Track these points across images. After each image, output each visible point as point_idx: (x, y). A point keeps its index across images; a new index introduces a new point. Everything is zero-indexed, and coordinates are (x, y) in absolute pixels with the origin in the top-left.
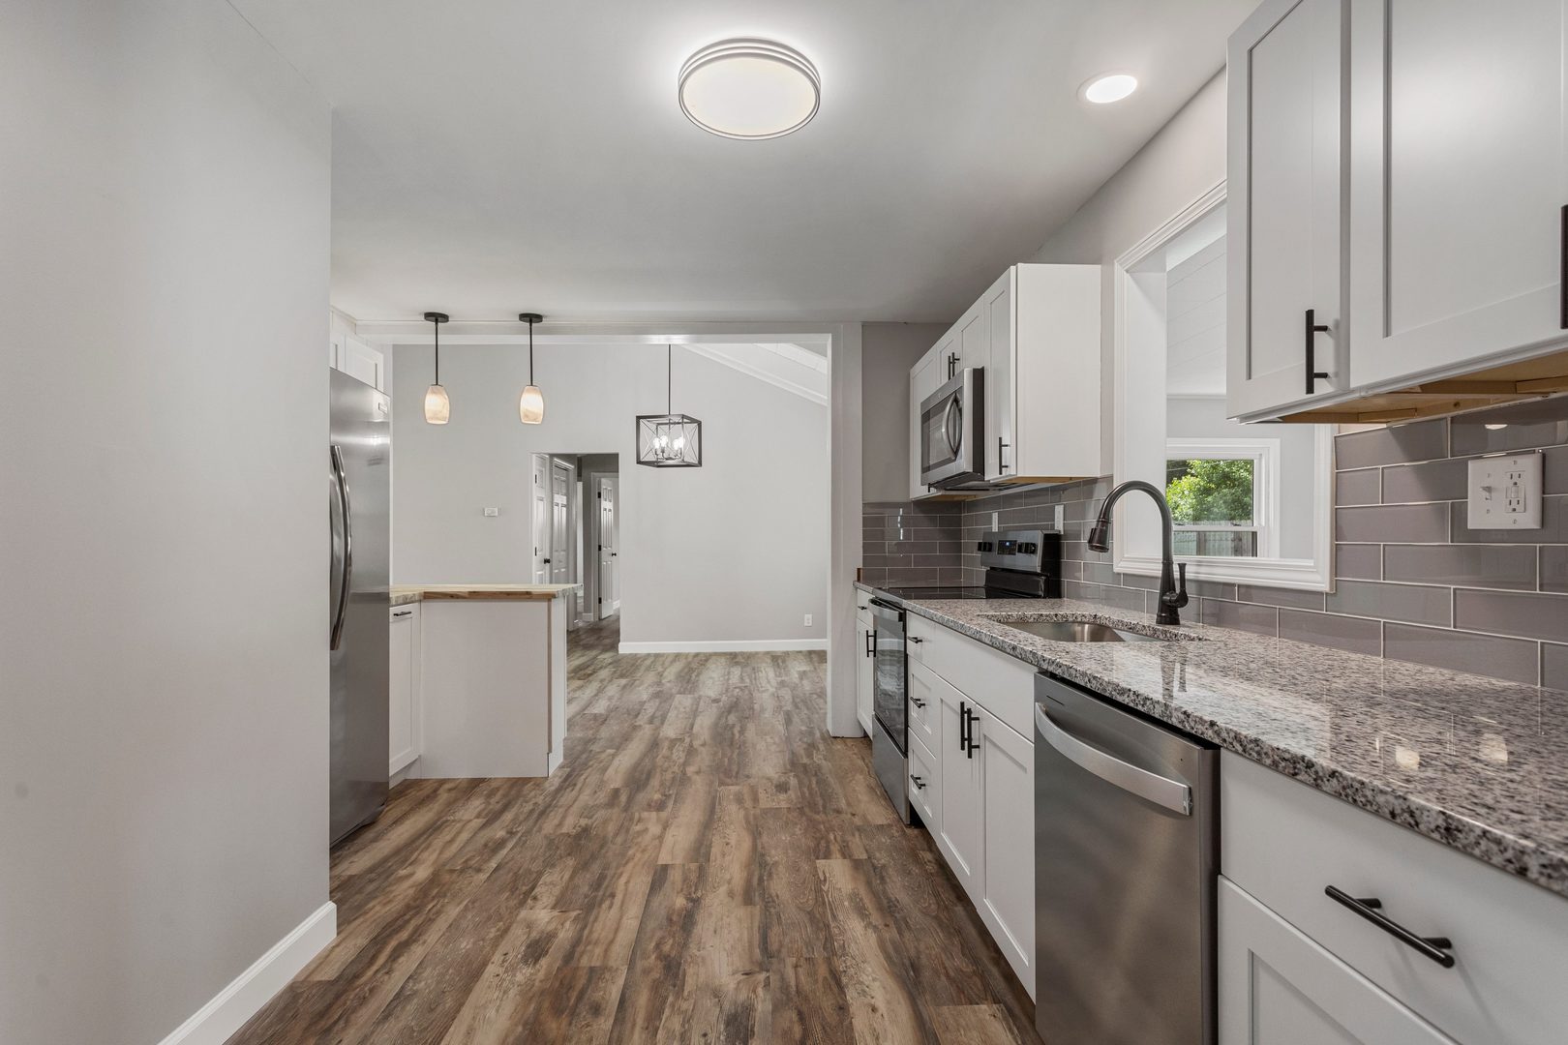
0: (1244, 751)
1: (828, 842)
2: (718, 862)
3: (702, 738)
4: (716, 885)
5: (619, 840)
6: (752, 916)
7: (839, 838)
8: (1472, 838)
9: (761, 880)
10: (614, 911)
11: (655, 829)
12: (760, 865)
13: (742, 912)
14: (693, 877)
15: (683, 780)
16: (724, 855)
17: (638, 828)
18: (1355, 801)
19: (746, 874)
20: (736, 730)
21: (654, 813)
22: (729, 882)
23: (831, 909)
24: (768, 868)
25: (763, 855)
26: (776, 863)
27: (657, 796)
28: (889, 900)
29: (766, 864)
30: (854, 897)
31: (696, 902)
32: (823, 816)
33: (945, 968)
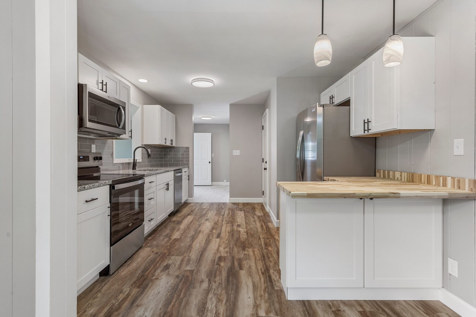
2: (204, 238)
6: (200, 229)
9: (195, 234)
10: (227, 230)
14: (211, 235)
16: (202, 240)
19: (198, 236)
22: (203, 234)
25: (192, 240)
28: (171, 231)
31: (211, 231)
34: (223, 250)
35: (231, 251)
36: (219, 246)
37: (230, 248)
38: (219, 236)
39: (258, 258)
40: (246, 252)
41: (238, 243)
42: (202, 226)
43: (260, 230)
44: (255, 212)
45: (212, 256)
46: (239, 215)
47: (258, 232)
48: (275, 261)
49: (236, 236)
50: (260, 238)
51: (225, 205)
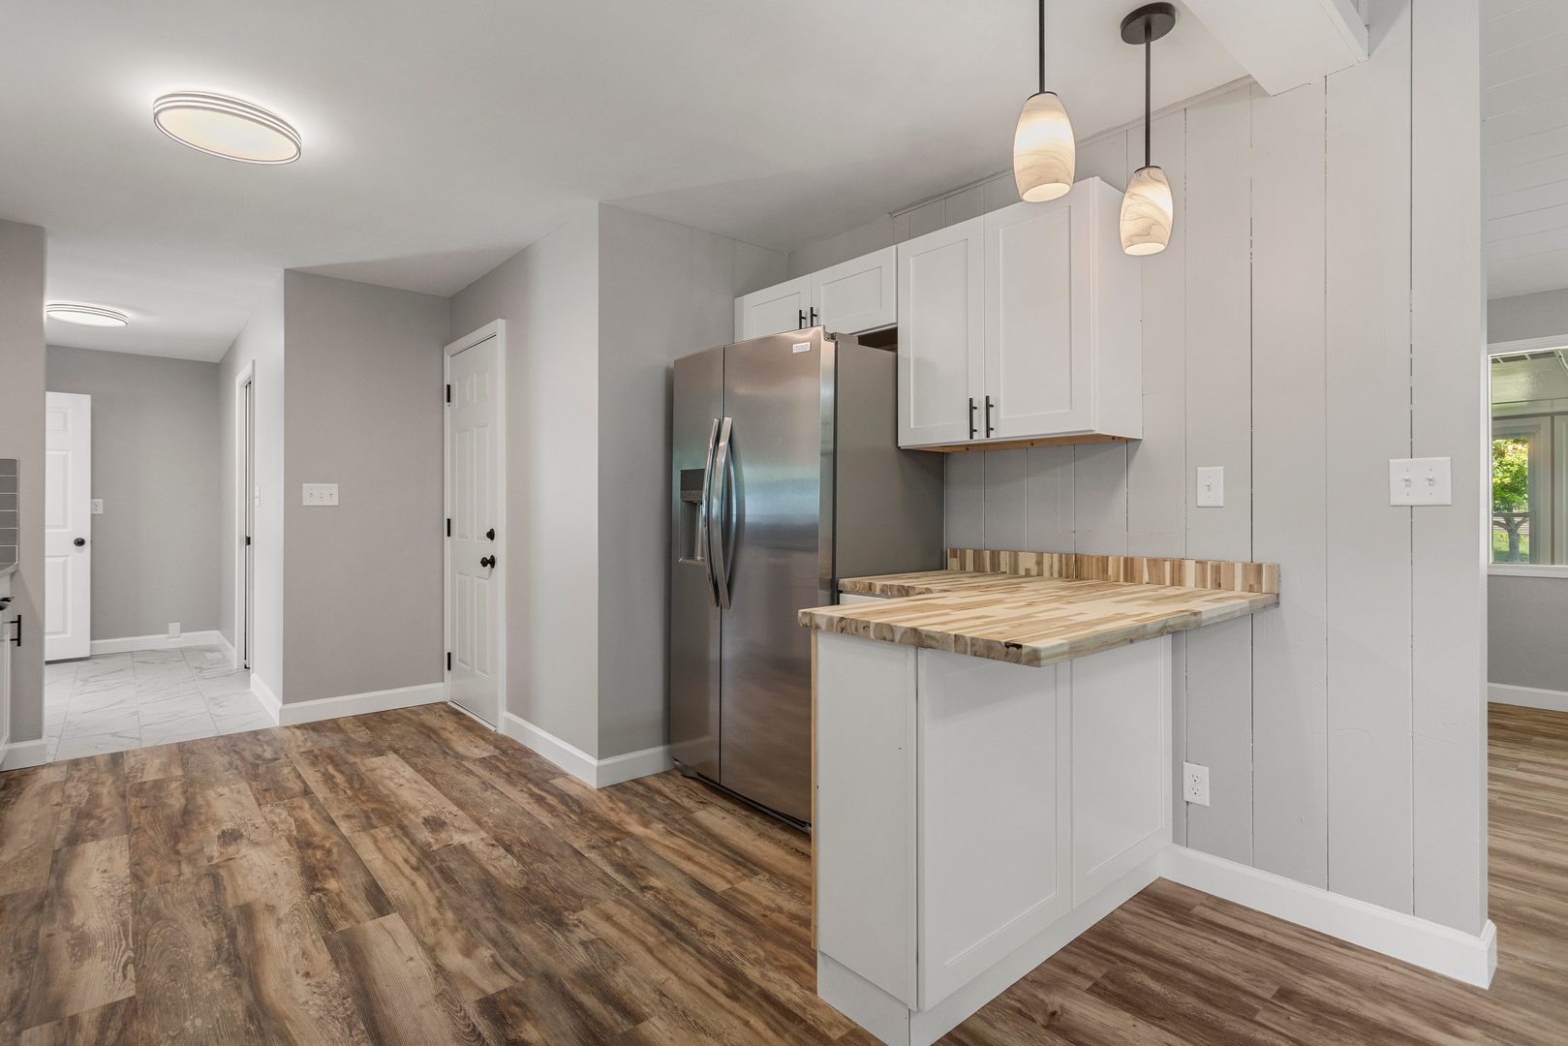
2: (308, 941)
6: (236, 895)
9: (233, 936)
10: (399, 860)
11: (453, 960)
13: (248, 896)
14: (333, 913)
19: (258, 937)
21: (491, 991)
22: (279, 921)
31: (313, 891)
34: (467, 962)
35: (512, 952)
37: (495, 943)
38: (380, 902)
39: (651, 940)
40: (581, 934)
41: (508, 907)
42: (232, 876)
43: (545, 818)
44: (450, 749)
45: (439, 1013)
46: (387, 773)
47: (544, 828)
48: (725, 929)
49: (468, 876)
50: (577, 853)
51: (269, 743)
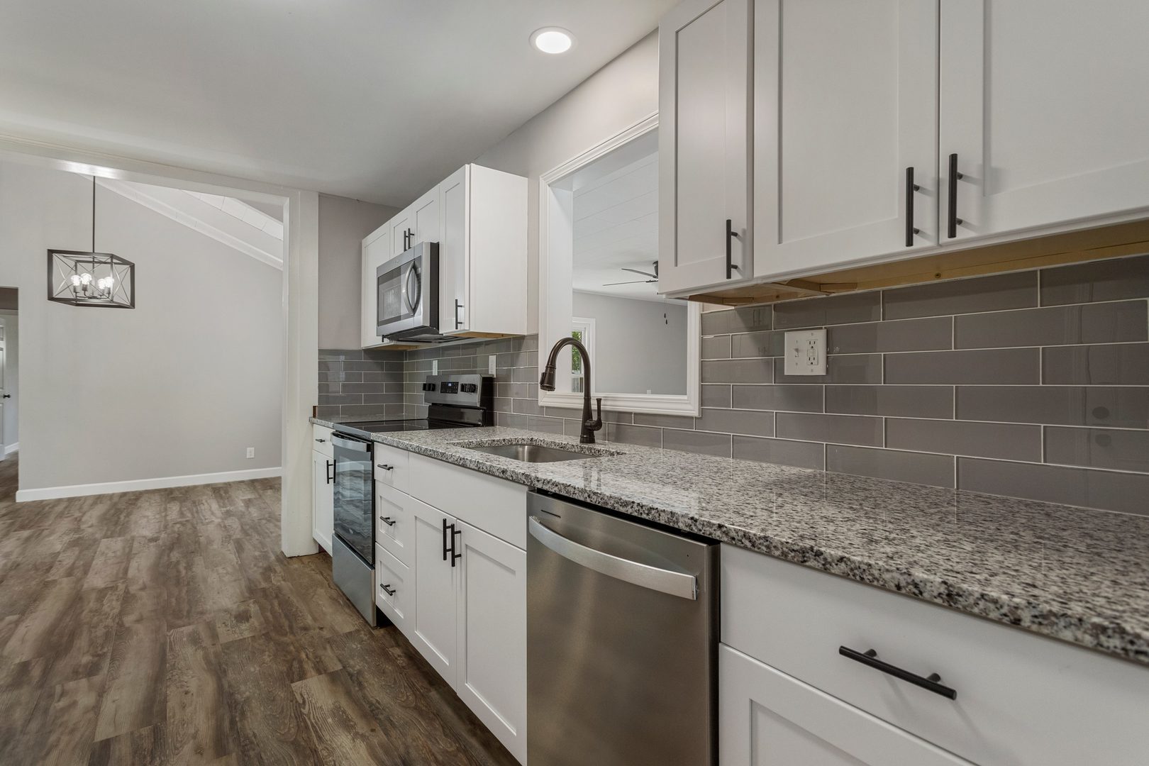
0: (753, 546)
1: (300, 662)
3: (141, 582)
4: (178, 745)
5: (34, 726)
7: (311, 655)
8: (971, 600)
12: (230, 706)
15: (120, 633)
16: (184, 707)
17: (61, 704)
18: (862, 579)
20: (182, 567)
23: (316, 732)
24: (239, 707)
25: (232, 694)
26: (248, 700)
27: (86, 659)
28: (371, 704)
29: (237, 703)
30: (337, 712)
32: (291, 637)
33: (433, 754)
36: (96, 709)
